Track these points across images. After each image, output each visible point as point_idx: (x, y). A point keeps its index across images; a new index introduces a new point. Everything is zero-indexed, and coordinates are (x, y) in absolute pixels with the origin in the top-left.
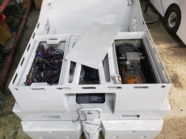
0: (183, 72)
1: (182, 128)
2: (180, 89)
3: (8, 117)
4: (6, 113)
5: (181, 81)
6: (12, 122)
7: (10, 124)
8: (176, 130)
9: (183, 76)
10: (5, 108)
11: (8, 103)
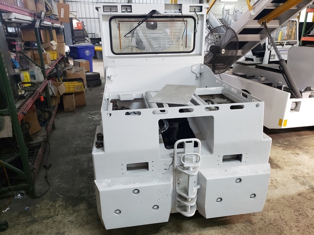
0: (276, 154)
1: (297, 204)
2: (278, 170)
3: (44, 223)
4: (38, 219)
5: (276, 163)
6: (52, 228)
7: (49, 231)
8: (290, 207)
9: (278, 158)
10: (35, 213)
11: (41, 207)
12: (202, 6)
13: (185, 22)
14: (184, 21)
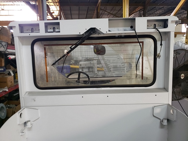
12: (168, 20)
13: (141, 44)
14: (139, 42)
